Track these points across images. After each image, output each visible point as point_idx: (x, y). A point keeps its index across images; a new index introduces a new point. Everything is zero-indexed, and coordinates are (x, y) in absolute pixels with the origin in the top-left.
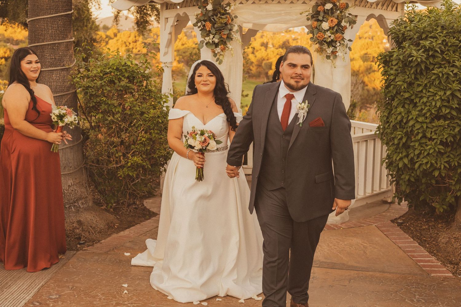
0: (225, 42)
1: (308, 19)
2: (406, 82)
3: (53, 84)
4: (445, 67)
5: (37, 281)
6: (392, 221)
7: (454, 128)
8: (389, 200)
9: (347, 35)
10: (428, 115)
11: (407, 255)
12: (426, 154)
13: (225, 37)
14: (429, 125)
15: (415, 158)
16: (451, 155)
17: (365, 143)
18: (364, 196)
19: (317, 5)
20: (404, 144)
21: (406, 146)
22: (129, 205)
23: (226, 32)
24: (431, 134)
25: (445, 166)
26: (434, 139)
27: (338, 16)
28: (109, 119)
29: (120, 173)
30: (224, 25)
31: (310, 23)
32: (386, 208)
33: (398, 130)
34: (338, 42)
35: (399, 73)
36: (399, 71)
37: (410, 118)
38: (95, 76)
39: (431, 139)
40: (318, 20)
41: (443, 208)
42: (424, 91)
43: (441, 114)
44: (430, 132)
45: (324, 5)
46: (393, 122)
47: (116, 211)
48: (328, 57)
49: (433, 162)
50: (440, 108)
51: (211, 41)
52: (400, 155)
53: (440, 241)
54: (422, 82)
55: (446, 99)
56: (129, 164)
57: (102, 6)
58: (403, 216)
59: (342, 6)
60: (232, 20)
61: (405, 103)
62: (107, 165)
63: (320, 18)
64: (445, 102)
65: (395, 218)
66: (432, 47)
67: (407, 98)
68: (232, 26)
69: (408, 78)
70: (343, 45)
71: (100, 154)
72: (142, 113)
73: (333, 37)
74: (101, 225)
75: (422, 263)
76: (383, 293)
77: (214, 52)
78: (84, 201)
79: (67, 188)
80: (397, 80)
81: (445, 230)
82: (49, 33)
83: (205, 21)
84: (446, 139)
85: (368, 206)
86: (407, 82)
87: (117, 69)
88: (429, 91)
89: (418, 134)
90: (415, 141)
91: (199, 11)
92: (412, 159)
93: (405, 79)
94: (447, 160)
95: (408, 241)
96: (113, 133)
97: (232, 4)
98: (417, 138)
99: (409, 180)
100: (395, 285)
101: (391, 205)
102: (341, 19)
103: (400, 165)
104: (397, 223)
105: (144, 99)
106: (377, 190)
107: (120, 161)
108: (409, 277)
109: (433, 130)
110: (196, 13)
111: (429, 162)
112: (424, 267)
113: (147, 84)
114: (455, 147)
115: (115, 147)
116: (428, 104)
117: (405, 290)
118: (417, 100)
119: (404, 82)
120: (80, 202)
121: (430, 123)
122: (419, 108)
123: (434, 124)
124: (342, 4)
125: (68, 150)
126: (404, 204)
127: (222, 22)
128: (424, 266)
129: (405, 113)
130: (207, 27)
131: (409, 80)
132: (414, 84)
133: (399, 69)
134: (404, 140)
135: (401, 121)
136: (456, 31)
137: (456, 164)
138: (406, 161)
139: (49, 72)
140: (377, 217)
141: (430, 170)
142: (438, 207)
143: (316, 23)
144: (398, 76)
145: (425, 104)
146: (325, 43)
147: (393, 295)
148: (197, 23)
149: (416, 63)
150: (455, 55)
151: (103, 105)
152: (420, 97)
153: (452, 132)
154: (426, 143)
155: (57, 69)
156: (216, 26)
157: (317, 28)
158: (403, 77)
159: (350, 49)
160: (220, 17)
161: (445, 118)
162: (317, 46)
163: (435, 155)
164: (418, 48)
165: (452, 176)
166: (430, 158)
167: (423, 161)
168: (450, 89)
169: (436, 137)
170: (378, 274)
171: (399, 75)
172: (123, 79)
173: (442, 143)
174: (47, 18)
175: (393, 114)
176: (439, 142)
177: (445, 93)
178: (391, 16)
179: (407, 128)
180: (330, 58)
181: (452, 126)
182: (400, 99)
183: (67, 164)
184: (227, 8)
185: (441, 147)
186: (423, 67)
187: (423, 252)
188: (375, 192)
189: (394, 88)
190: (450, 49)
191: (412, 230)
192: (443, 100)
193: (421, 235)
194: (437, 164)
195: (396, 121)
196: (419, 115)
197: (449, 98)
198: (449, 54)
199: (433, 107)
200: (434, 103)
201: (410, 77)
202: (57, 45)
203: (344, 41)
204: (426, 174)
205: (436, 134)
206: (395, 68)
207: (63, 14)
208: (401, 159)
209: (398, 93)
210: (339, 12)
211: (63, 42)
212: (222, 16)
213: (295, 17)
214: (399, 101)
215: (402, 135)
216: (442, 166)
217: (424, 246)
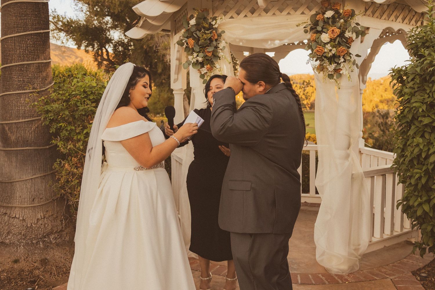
0: (212, 62)
1: (306, 32)
2: (425, 103)
3: (21, 108)
6: (414, 273)
9: (354, 48)
13: (210, 55)
18: (380, 239)
19: (317, 14)
21: (427, 189)
23: (211, 49)
27: (341, 26)
30: (209, 42)
31: (308, 35)
32: (410, 252)
33: (416, 167)
34: (342, 57)
35: (416, 92)
36: (416, 89)
40: (317, 32)
45: (324, 13)
46: (409, 156)
48: (331, 76)
51: (195, 60)
52: (419, 199)
59: (346, 13)
60: (219, 36)
61: (424, 131)
63: (319, 28)
65: (418, 267)
67: (427, 125)
68: (218, 42)
69: (429, 97)
70: (350, 61)
73: (334, 51)
77: (200, 73)
78: (58, 236)
79: (36, 222)
80: (412, 101)
82: (17, 53)
83: (188, 37)
86: (427, 102)
93: (424, 99)
97: (218, 17)
102: (345, 29)
104: (420, 276)
119: (422, 103)
120: (52, 237)
124: (345, 11)
125: (39, 180)
127: (206, 38)
129: (424, 145)
130: (189, 44)
131: (429, 100)
133: (416, 86)
134: (423, 181)
135: (419, 155)
138: (426, 208)
139: (17, 95)
140: (395, 266)
143: (314, 35)
144: (414, 95)
146: (325, 59)
148: (181, 40)
151: (64, 132)
155: (26, 93)
156: (200, 42)
157: (316, 42)
158: (422, 96)
160: (204, 33)
162: (317, 63)
171: (417, 94)
172: (88, 102)
174: (14, 37)
175: (409, 145)
179: (428, 164)
180: (333, 77)
182: (418, 127)
183: (36, 195)
184: (213, 23)
188: (395, 234)
189: (409, 111)
195: (413, 156)
201: (431, 96)
202: (25, 66)
203: (351, 57)
206: (411, 84)
207: (32, 32)
208: (420, 204)
209: (415, 118)
210: (342, 21)
211: (33, 64)
212: (207, 32)
213: (291, 30)
214: (417, 128)
215: (421, 173)
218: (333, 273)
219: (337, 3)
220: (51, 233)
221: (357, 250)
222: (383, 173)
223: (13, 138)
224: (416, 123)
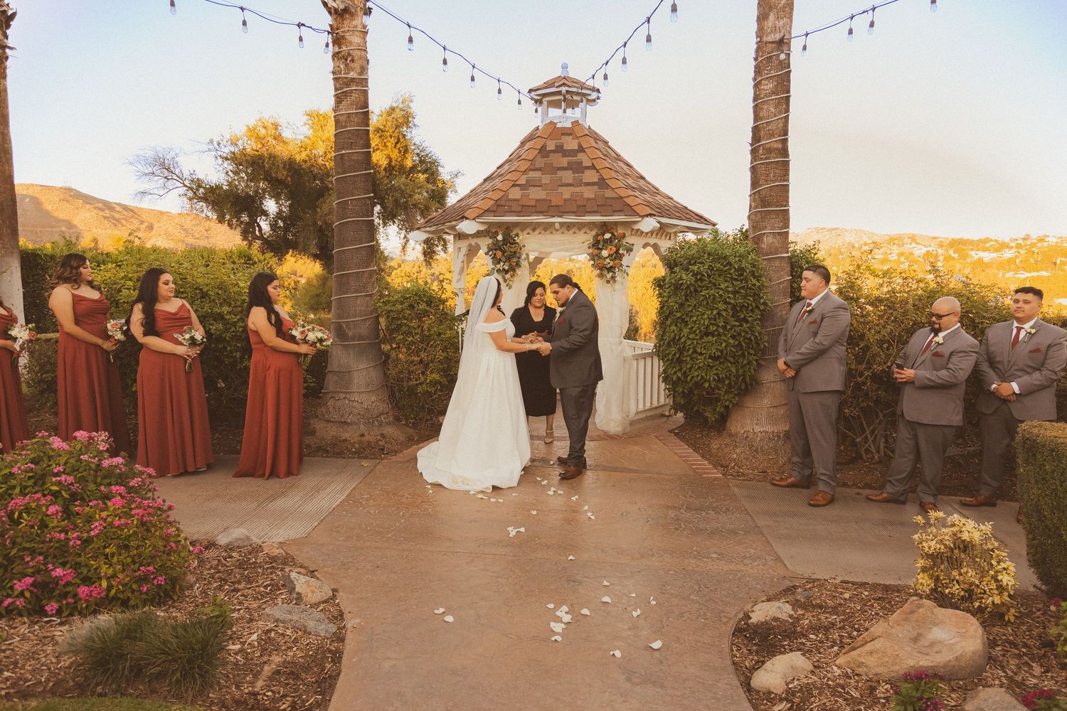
0: (514, 269)
1: (589, 248)
3: (356, 309)
4: (712, 290)
5: (348, 485)
6: (670, 431)
7: (721, 343)
8: (667, 414)
9: (625, 261)
10: (698, 332)
11: (682, 459)
12: (696, 367)
13: (514, 264)
14: (699, 342)
15: (688, 372)
16: (719, 368)
17: (643, 360)
18: (643, 409)
19: (597, 235)
20: (678, 359)
21: (680, 361)
22: (427, 420)
23: (515, 260)
25: (714, 379)
26: (704, 354)
27: (616, 245)
28: (410, 339)
29: (420, 389)
30: (513, 254)
31: (591, 251)
32: (664, 421)
33: (672, 347)
34: (617, 268)
35: (671, 295)
38: (396, 301)
39: (701, 354)
40: (598, 249)
41: (715, 418)
42: (694, 311)
43: (709, 331)
44: (700, 348)
45: (603, 235)
46: (667, 340)
47: (415, 426)
48: (608, 282)
49: (704, 374)
50: (708, 326)
51: (501, 268)
52: (675, 369)
53: (712, 447)
54: (692, 303)
55: (713, 317)
56: (428, 381)
57: (389, 237)
58: (679, 427)
59: (619, 236)
60: (521, 249)
61: (677, 322)
62: (408, 382)
63: (600, 246)
64: (712, 320)
65: (672, 428)
66: (700, 272)
67: (679, 317)
68: (521, 254)
69: (680, 299)
70: (622, 270)
71: (401, 372)
72: (439, 334)
73: (612, 263)
74: (402, 438)
75: (695, 467)
76: (660, 491)
77: (504, 278)
78: (386, 416)
79: (371, 404)
80: (670, 302)
81: (717, 437)
83: (496, 250)
84: (714, 354)
85: (647, 418)
86: (679, 303)
87: (416, 294)
88: (698, 311)
89: (689, 350)
90: (686, 356)
91: (491, 241)
92: (685, 372)
93: (677, 300)
94: (716, 372)
95: (683, 448)
96: (412, 353)
97: (520, 234)
98: (688, 353)
99: (683, 391)
100: (671, 484)
101: (670, 418)
102: (619, 248)
103: (675, 379)
104: (674, 433)
105: (441, 321)
106: (655, 404)
107: (420, 378)
108: (683, 478)
109: (703, 346)
110: (487, 244)
111: (700, 375)
113: (443, 307)
114: (721, 361)
115: (415, 365)
116: (697, 322)
117: (680, 488)
118: (688, 319)
119: (676, 303)
120: (382, 417)
121: (700, 339)
122: (689, 326)
123: (703, 340)
124: (619, 234)
125: (371, 369)
126: (680, 415)
127: (512, 251)
128: (698, 469)
129: (678, 331)
130: (497, 256)
131: (680, 301)
132: (684, 304)
133: (672, 292)
134: (677, 355)
135: (675, 338)
136: (720, 258)
137: (724, 376)
138: (679, 374)
140: (655, 428)
141: (701, 382)
142: (710, 416)
143: (596, 251)
144: (670, 298)
145: (695, 322)
146: (605, 269)
147: (668, 492)
148: (488, 252)
149: (686, 286)
150: (720, 278)
151: (404, 327)
152: (690, 316)
153: (719, 347)
154: (697, 357)
156: (506, 254)
157: (597, 256)
158: (675, 299)
159: (627, 274)
160: (509, 247)
161: (713, 334)
162: (598, 271)
163: (705, 368)
164: (688, 273)
166: (701, 371)
167: (694, 374)
168: (717, 308)
169: (706, 352)
170: (655, 476)
171: (672, 297)
172: (421, 303)
173: (710, 357)
175: (667, 332)
176: (708, 356)
177: (712, 313)
178: (665, 245)
179: (680, 344)
180: (610, 282)
181: (719, 342)
182: (673, 319)
183: (370, 382)
184: (516, 239)
185: (710, 361)
186: (692, 290)
187: (697, 457)
188: (653, 406)
189: (667, 309)
190: (715, 273)
191: (688, 439)
192: (710, 319)
193: (696, 443)
194: (707, 377)
195: (670, 339)
196: (690, 333)
197: (715, 317)
198: (715, 278)
199: (702, 325)
200: (702, 322)
203: (622, 267)
204: (698, 385)
205: (705, 349)
206: (667, 290)
208: (675, 373)
209: (671, 313)
210: (617, 241)
212: (511, 246)
213: (578, 246)
215: (675, 351)
216: (712, 378)
217: (698, 452)
218: (611, 434)
219: (613, 228)
220: (382, 414)
221: (628, 416)
222: (644, 356)
223: (350, 334)
224: (671, 316)
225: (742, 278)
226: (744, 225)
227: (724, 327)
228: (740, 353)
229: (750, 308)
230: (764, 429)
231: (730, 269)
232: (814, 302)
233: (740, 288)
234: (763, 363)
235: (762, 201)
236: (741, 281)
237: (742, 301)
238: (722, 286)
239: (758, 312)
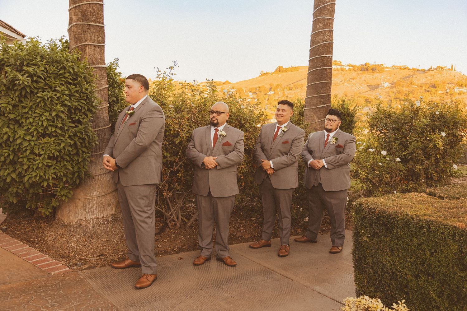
2: (10, 104)
4: (48, 92)
7: (60, 144)
10: (35, 133)
11: (23, 259)
12: (35, 168)
14: (36, 143)
15: (23, 172)
16: (57, 167)
20: (11, 161)
21: (13, 163)
24: (38, 150)
25: (53, 178)
26: (42, 154)
33: (4, 148)
35: (2, 96)
37: (17, 137)
39: (40, 155)
41: (48, 211)
42: (30, 112)
43: (47, 132)
44: (37, 149)
49: (42, 174)
50: (46, 127)
52: (7, 171)
53: (48, 239)
54: (27, 104)
55: (51, 119)
61: (9, 124)
64: (50, 121)
66: (35, 73)
67: (12, 119)
69: (12, 100)
75: (39, 264)
76: (16, 308)
81: (49, 228)
84: (53, 154)
86: (12, 104)
88: (35, 113)
89: (25, 151)
92: (20, 173)
93: (9, 101)
94: (54, 171)
95: (19, 245)
98: (24, 154)
99: (17, 192)
100: (23, 294)
103: (8, 180)
104: (1, 229)
108: (33, 282)
109: (40, 147)
111: (39, 175)
112: (43, 268)
114: (59, 160)
116: (34, 124)
117: (35, 297)
118: (24, 121)
119: (8, 104)
121: (37, 140)
122: (25, 128)
123: (40, 141)
128: (42, 266)
129: (11, 133)
131: (13, 102)
132: (17, 106)
133: (3, 92)
134: (11, 157)
135: (8, 140)
136: (54, 61)
137: (62, 174)
138: (14, 176)
141: (39, 182)
142: (44, 211)
145: (30, 123)
147: (26, 307)
149: (22, 86)
150: (56, 81)
152: (25, 118)
153: (57, 148)
154: (34, 158)
158: (7, 100)
161: (50, 135)
163: (43, 168)
164: (22, 74)
165: (58, 185)
166: (39, 171)
167: (32, 175)
168: (55, 110)
169: (43, 153)
171: (2, 98)
173: (50, 158)
176: (46, 157)
177: (51, 115)
179: (14, 146)
181: (57, 143)
182: (4, 120)
185: (49, 161)
186: (28, 90)
187: (35, 253)
190: (51, 76)
191: (18, 234)
192: (48, 120)
193: (28, 237)
194: (45, 176)
195: (2, 141)
196: (26, 135)
197: (54, 118)
198: (51, 80)
199: (39, 127)
200: (40, 123)
201: (14, 99)
204: (33, 185)
205: (43, 150)
208: (8, 174)
214: (4, 122)
215: (8, 152)
216: (51, 178)
217: (34, 247)
225: (76, 82)
226: (64, 36)
227: (61, 129)
228: (75, 152)
229: (83, 111)
230: (95, 216)
231: (65, 73)
232: (135, 106)
233: (75, 92)
234: (93, 159)
235: (83, 16)
236: (75, 85)
237: (77, 104)
238: (58, 88)
239: (89, 115)
